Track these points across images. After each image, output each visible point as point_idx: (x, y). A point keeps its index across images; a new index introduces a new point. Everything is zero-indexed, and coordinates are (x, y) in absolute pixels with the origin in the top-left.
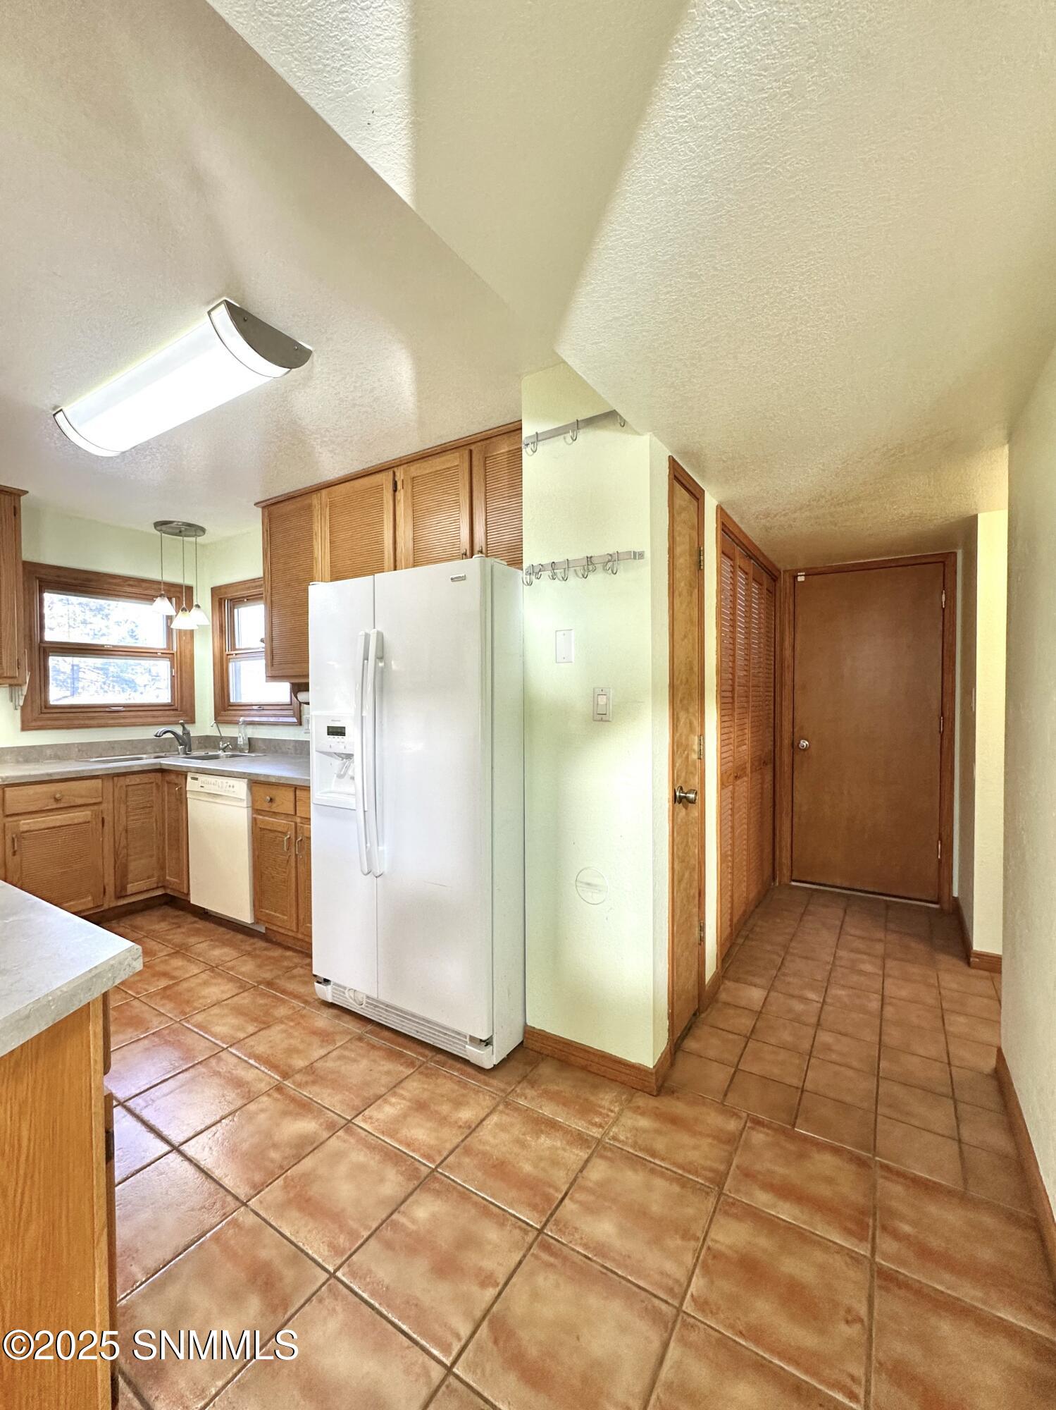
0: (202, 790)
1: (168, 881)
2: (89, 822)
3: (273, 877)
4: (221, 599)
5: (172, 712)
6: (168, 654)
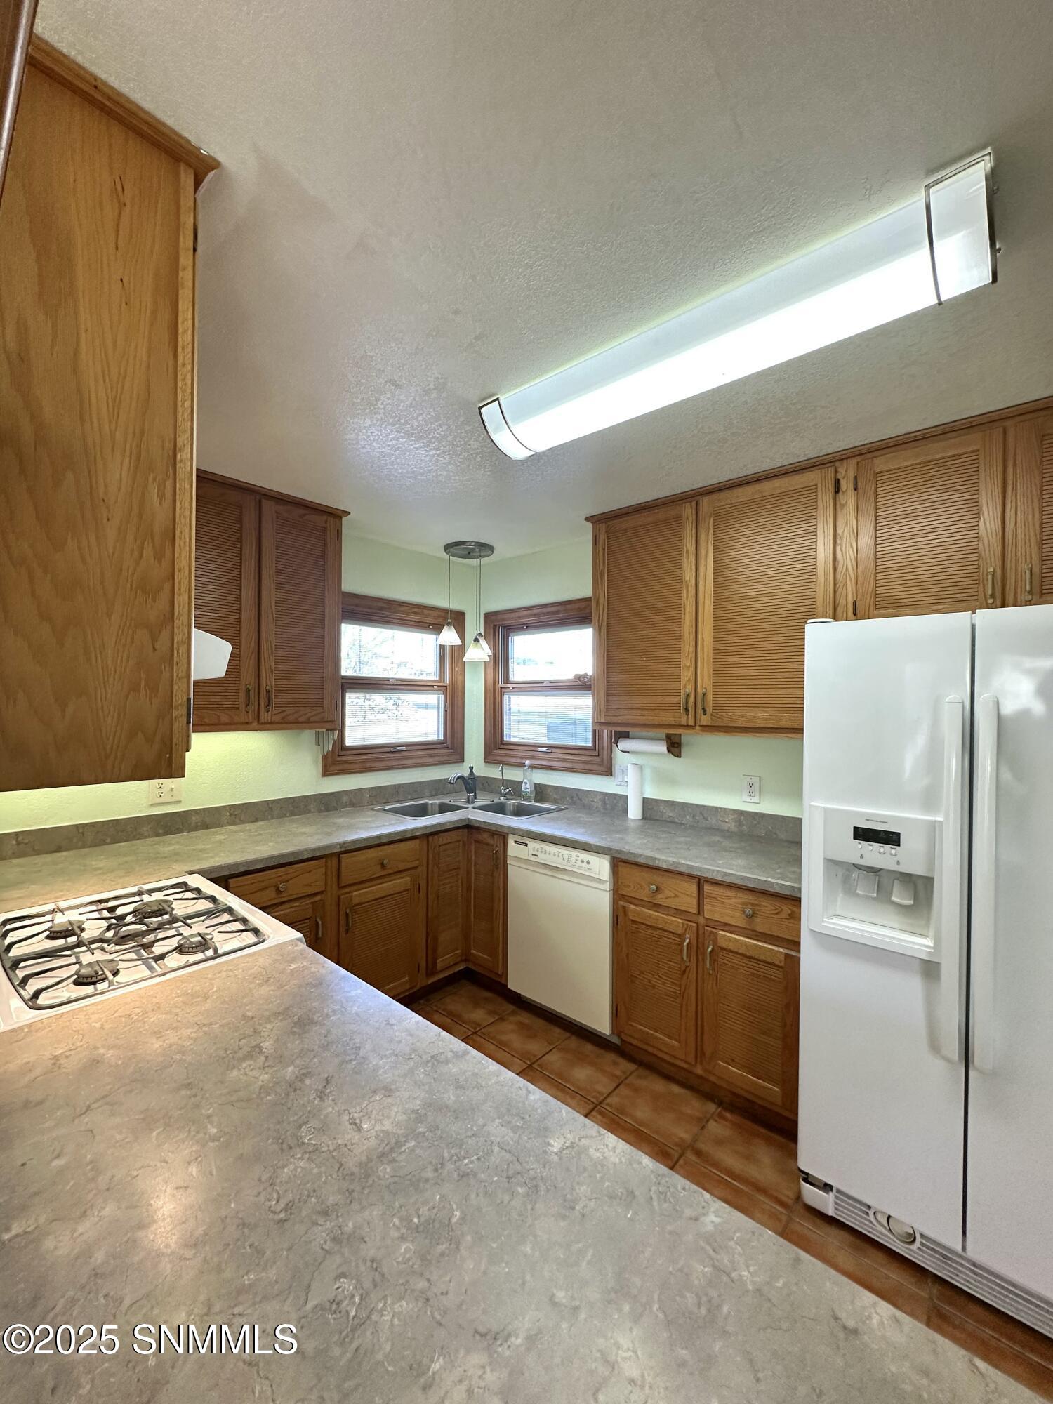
0: (533, 858)
1: (473, 954)
2: (408, 890)
3: (654, 987)
4: (495, 626)
5: (446, 751)
6: (442, 688)
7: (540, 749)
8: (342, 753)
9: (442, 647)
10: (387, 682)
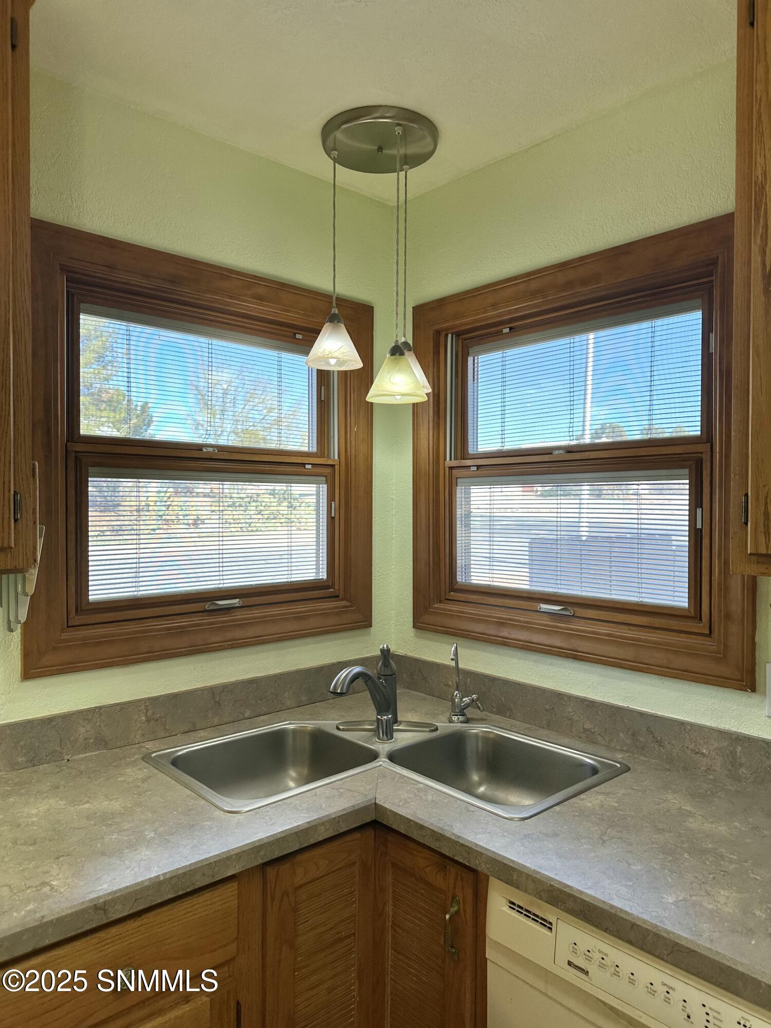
4: (439, 331)
6: (324, 470)
7: (544, 607)
8: (77, 620)
9: (323, 377)
10: (196, 454)
